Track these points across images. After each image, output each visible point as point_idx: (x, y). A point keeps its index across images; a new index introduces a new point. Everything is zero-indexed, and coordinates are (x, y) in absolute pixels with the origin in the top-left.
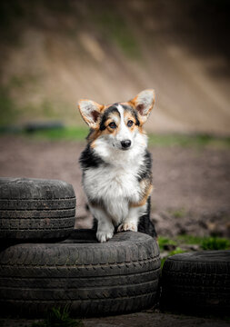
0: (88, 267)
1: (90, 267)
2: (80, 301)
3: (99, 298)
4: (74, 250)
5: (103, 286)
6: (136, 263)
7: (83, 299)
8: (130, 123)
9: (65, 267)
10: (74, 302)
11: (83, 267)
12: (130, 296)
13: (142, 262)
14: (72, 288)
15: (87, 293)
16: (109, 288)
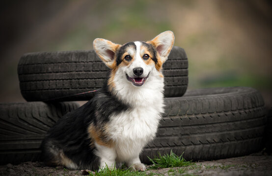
0: (198, 116)
1: (200, 116)
2: (193, 147)
3: (209, 143)
4: (184, 102)
5: (212, 132)
6: (242, 111)
7: (195, 145)
8: (145, 57)
9: (177, 117)
10: (188, 147)
11: (193, 116)
12: (238, 140)
13: (247, 111)
14: (185, 134)
15: (198, 139)
16: (218, 134)
